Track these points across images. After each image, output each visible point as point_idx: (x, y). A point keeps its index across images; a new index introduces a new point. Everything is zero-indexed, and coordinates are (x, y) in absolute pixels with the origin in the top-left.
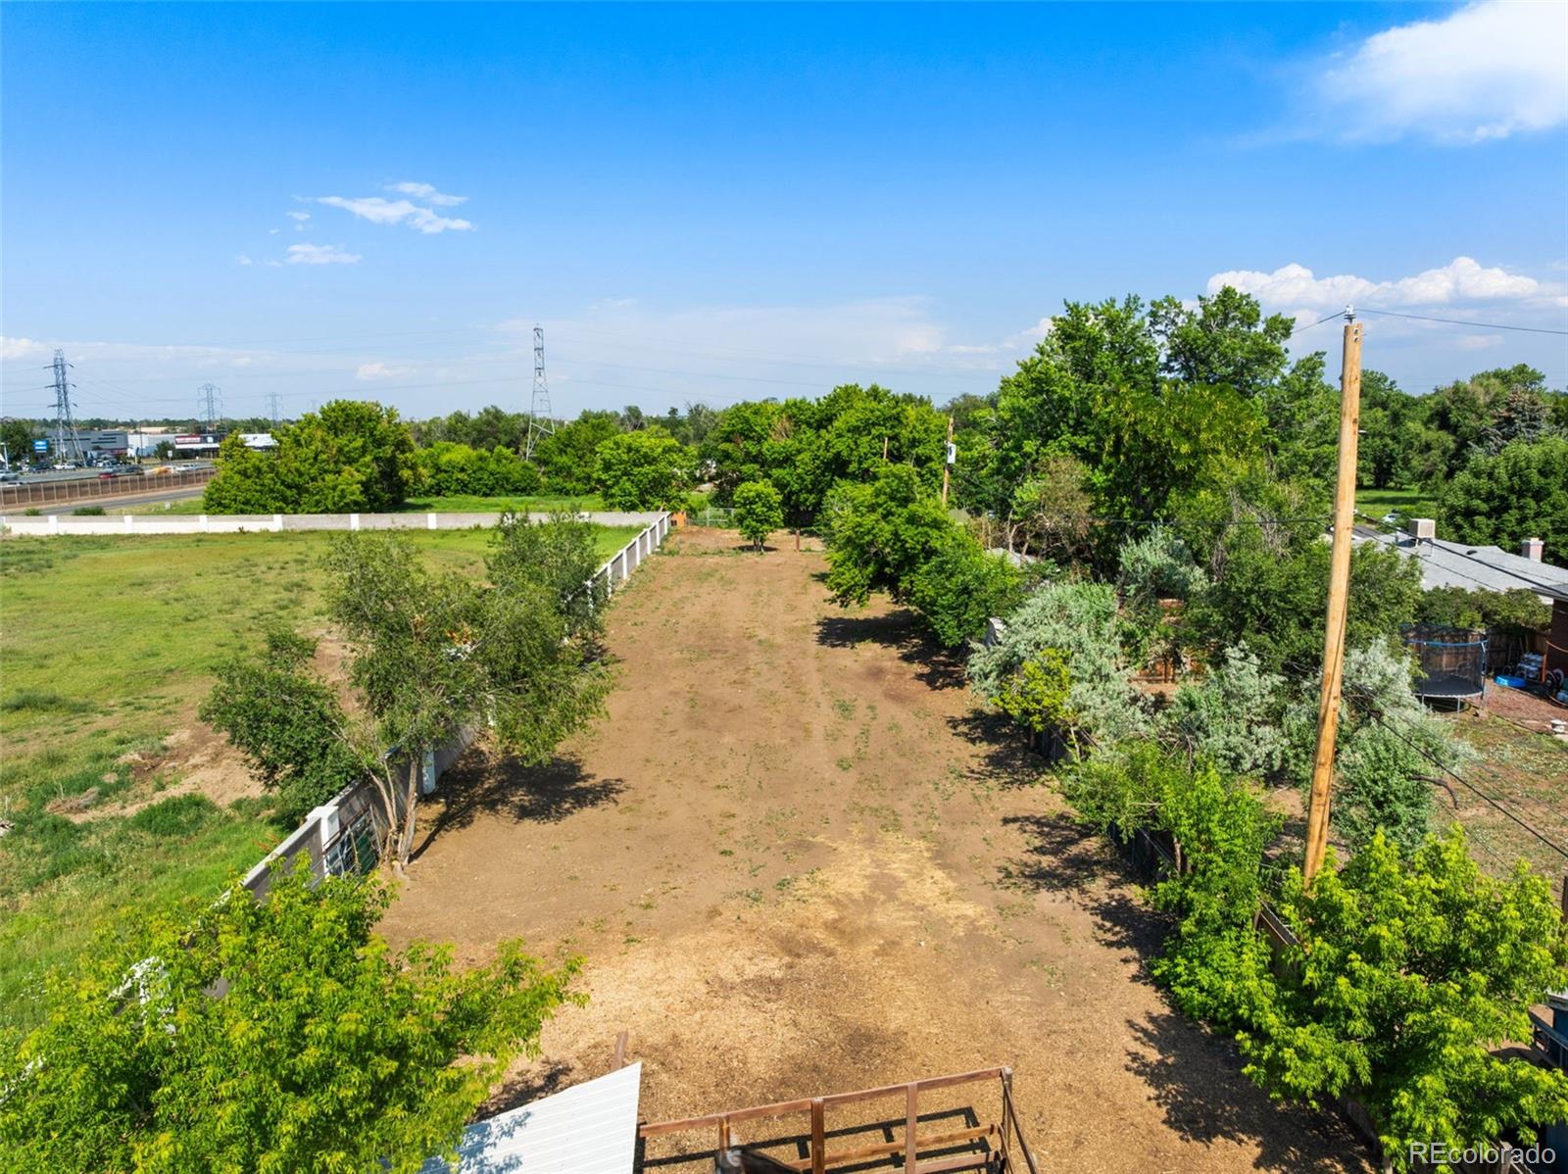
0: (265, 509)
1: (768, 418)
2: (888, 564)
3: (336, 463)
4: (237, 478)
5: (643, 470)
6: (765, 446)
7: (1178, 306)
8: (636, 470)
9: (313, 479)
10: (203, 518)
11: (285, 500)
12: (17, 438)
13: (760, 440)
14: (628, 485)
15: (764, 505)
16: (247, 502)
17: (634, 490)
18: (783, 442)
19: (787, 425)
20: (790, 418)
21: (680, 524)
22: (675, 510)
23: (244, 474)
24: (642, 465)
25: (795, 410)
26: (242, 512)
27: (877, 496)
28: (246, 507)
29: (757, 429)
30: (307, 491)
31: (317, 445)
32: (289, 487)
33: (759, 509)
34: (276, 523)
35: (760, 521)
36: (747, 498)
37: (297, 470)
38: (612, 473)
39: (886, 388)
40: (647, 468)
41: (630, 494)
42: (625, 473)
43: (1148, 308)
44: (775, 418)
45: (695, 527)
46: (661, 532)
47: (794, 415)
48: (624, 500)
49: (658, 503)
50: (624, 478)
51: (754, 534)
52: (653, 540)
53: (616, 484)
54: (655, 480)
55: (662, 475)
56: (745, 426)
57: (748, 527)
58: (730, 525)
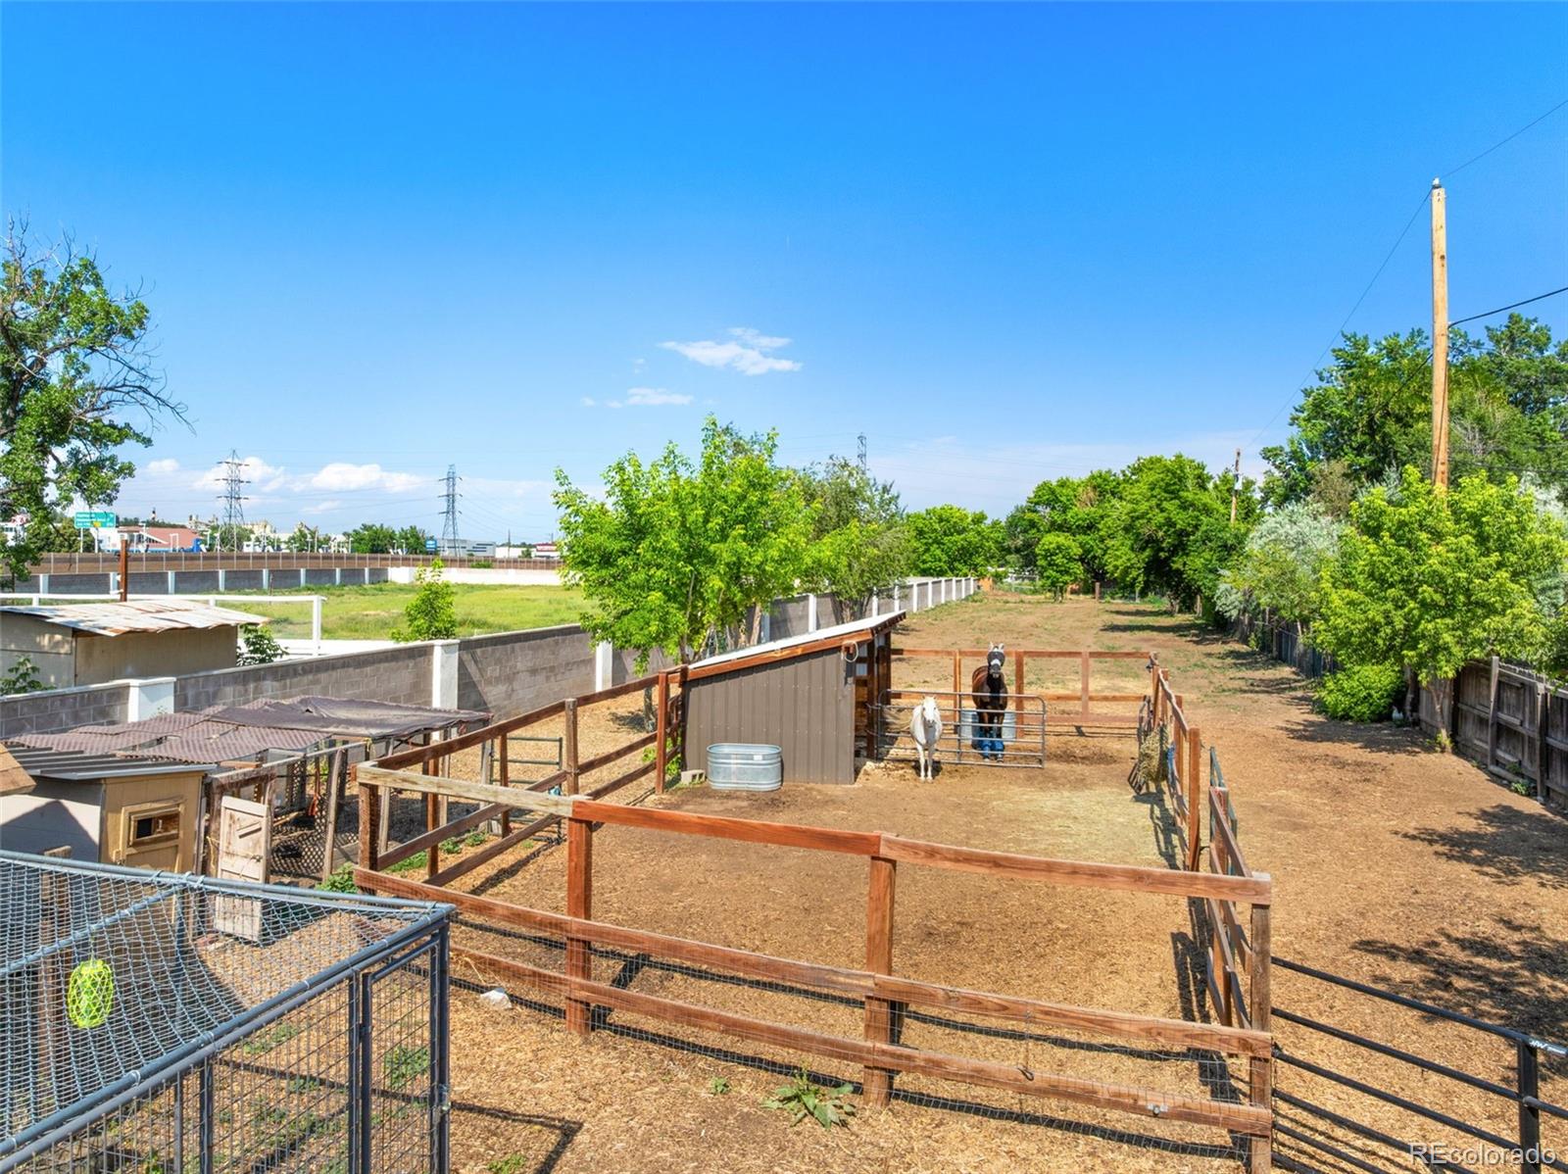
1: (1074, 490)
2: (1162, 550)
5: (953, 539)
6: (1070, 514)
8: (946, 539)
12: (412, 540)
13: (1065, 509)
14: (938, 552)
15: (1064, 557)
17: (944, 558)
18: (1087, 510)
19: (1091, 494)
20: (1095, 488)
21: (987, 588)
22: (981, 576)
24: (952, 535)
25: (1099, 480)
27: (1152, 489)
29: (1063, 499)
33: (1059, 559)
35: (1061, 572)
36: (1048, 550)
38: (924, 541)
39: (1191, 458)
40: (956, 537)
41: (940, 560)
42: (937, 542)
44: (1080, 489)
45: (1001, 592)
46: (967, 589)
47: (1099, 486)
48: (933, 565)
49: (965, 570)
50: (935, 546)
51: (1053, 584)
52: (959, 590)
53: (927, 550)
54: (963, 548)
55: (970, 543)
56: (1053, 497)
57: (1048, 578)
58: (1035, 592)
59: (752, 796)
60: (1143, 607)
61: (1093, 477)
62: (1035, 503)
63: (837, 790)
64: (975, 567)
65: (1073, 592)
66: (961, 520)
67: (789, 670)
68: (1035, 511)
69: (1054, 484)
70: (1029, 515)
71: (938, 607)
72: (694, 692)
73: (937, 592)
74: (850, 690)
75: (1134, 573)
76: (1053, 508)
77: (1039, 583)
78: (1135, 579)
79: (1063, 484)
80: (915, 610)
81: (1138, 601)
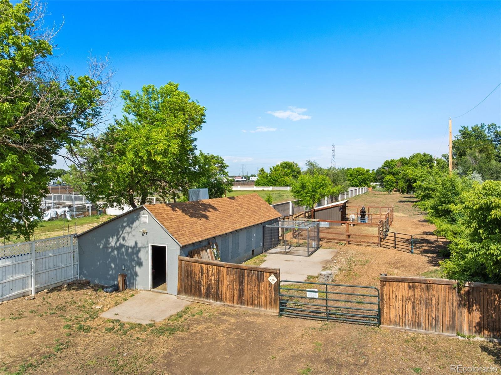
0: (268, 185)
1: (395, 163)
3: (284, 176)
4: (262, 178)
5: (361, 177)
6: (394, 170)
7: (496, 125)
8: (359, 177)
9: (279, 179)
10: (255, 187)
11: (273, 183)
13: (393, 168)
14: (356, 180)
15: (391, 182)
16: (264, 184)
17: (358, 182)
18: (398, 168)
19: (400, 164)
21: (370, 190)
22: (369, 187)
23: (264, 177)
24: (360, 175)
25: (402, 160)
26: (263, 186)
28: (264, 185)
29: (392, 165)
30: (278, 181)
31: (280, 171)
32: (274, 180)
33: (390, 183)
34: (271, 188)
35: (390, 186)
36: (387, 180)
37: (276, 176)
38: (352, 177)
40: (361, 176)
41: (357, 183)
42: (356, 177)
43: (487, 126)
44: (397, 163)
45: (374, 191)
46: (365, 191)
47: (402, 162)
48: (355, 184)
49: (364, 185)
50: (356, 179)
51: (388, 189)
52: (362, 191)
53: (353, 180)
54: (363, 179)
55: (365, 178)
56: (389, 165)
57: (387, 188)
58: (384, 191)
59: (326, 228)
60: (413, 196)
61: (400, 159)
62: (383, 167)
63: (339, 227)
64: (367, 184)
65: (395, 191)
66: (363, 171)
67: (331, 209)
68: (384, 169)
69: (390, 161)
70: (383, 170)
71: (356, 196)
72: (316, 213)
73: (356, 192)
74: (340, 212)
75: (404, 188)
76: (389, 168)
77: (385, 189)
78: (405, 190)
79: (392, 161)
80: (350, 197)
81: (412, 194)
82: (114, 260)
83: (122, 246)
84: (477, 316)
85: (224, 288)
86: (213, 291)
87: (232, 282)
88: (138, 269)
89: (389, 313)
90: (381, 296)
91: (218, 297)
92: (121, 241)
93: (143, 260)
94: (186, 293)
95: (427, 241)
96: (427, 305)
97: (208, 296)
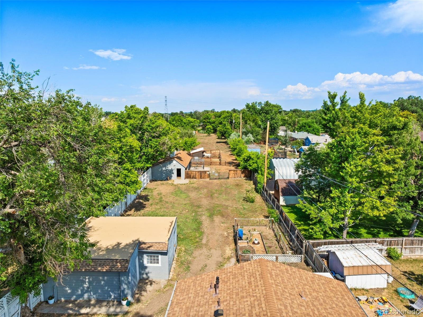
13: (210, 119)
15: (210, 129)
18: (213, 120)
20: (215, 116)
24: (190, 123)
35: (210, 132)
38: (186, 124)
45: (200, 134)
50: (188, 125)
54: (193, 126)
57: (207, 132)
58: (205, 133)
64: (195, 129)
82: (164, 173)
83: (167, 169)
84: (244, 175)
85: (197, 176)
86: (194, 177)
87: (199, 175)
88: (172, 175)
89: (230, 176)
90: (229, 174)
91: (195, 178)
92: (167, 168)
93: (174, 172)
94: (187, 178)
95: (234, 163)
96: (236, 174)
97: (193, 178)
